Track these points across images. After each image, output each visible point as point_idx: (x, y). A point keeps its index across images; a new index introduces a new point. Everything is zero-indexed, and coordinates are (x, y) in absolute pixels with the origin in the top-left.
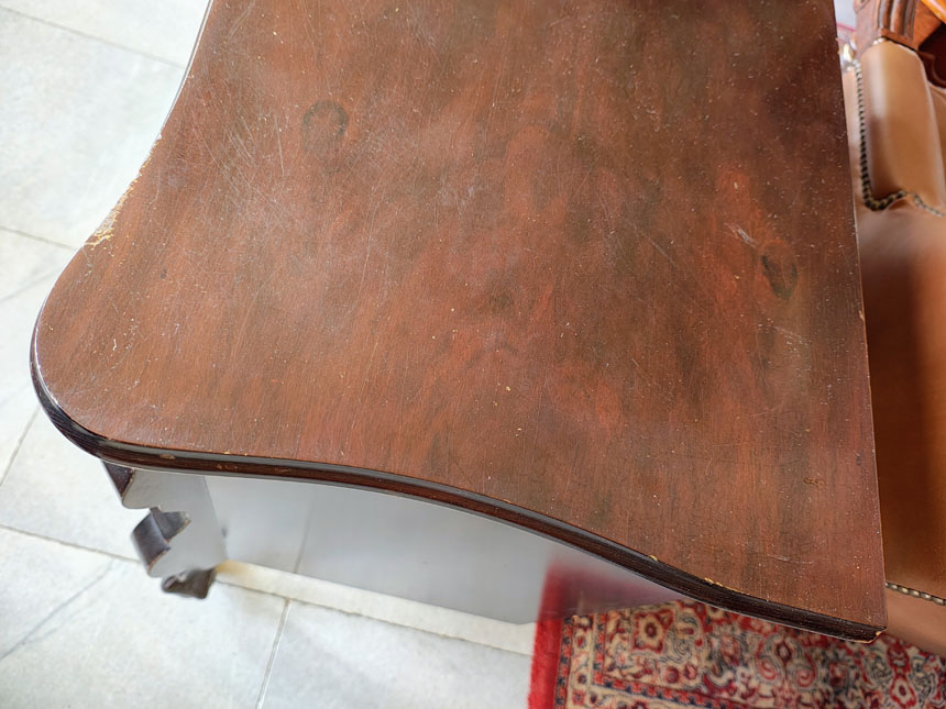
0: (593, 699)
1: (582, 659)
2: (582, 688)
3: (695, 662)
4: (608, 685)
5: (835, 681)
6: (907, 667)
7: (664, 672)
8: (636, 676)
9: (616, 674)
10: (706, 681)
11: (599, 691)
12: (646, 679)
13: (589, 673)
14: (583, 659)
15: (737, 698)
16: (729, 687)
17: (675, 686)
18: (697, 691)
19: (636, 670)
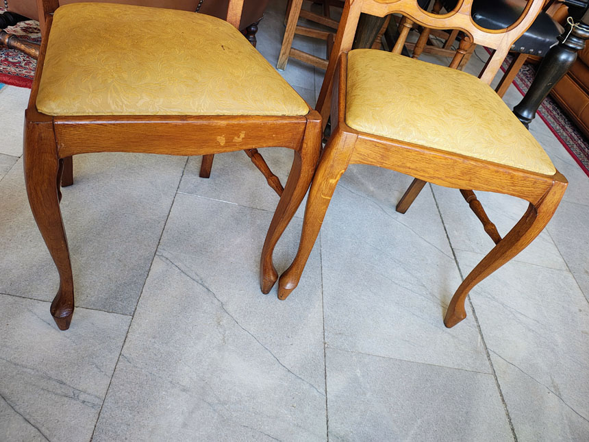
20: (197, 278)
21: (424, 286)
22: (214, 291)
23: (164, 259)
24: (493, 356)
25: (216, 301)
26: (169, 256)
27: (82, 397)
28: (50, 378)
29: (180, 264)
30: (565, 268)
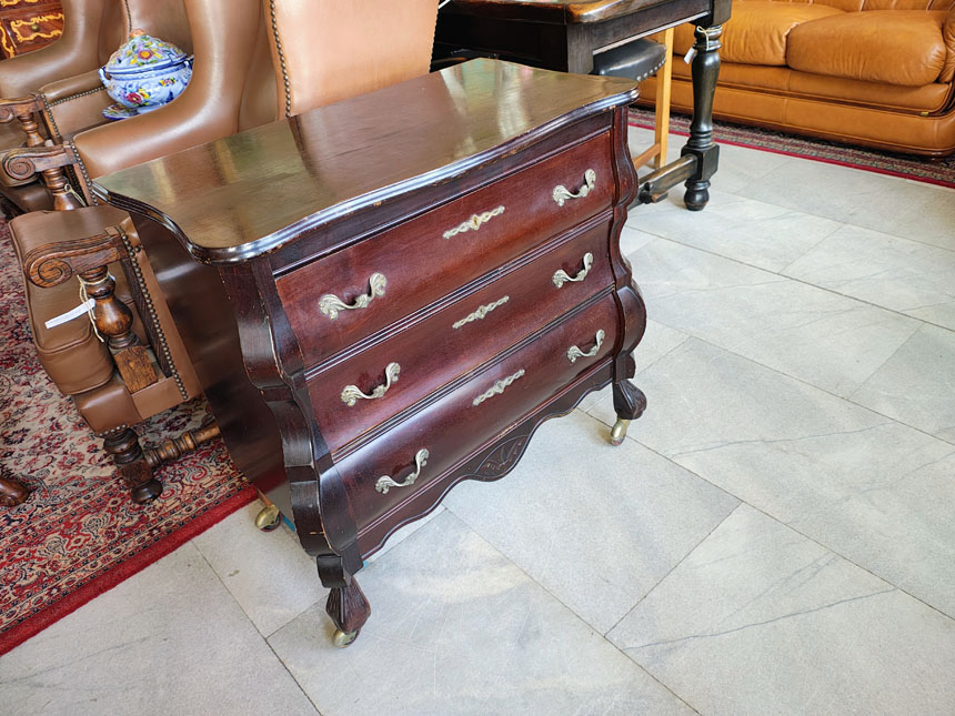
20: (720, 444)
21: (811, 312)
22: (742, 439)
23: (679, 456)
24: (908, 313)
25: (756, 443)
27: (821, 563)
28: (790, 578)
29: (692, 449)
30: (840, 224)
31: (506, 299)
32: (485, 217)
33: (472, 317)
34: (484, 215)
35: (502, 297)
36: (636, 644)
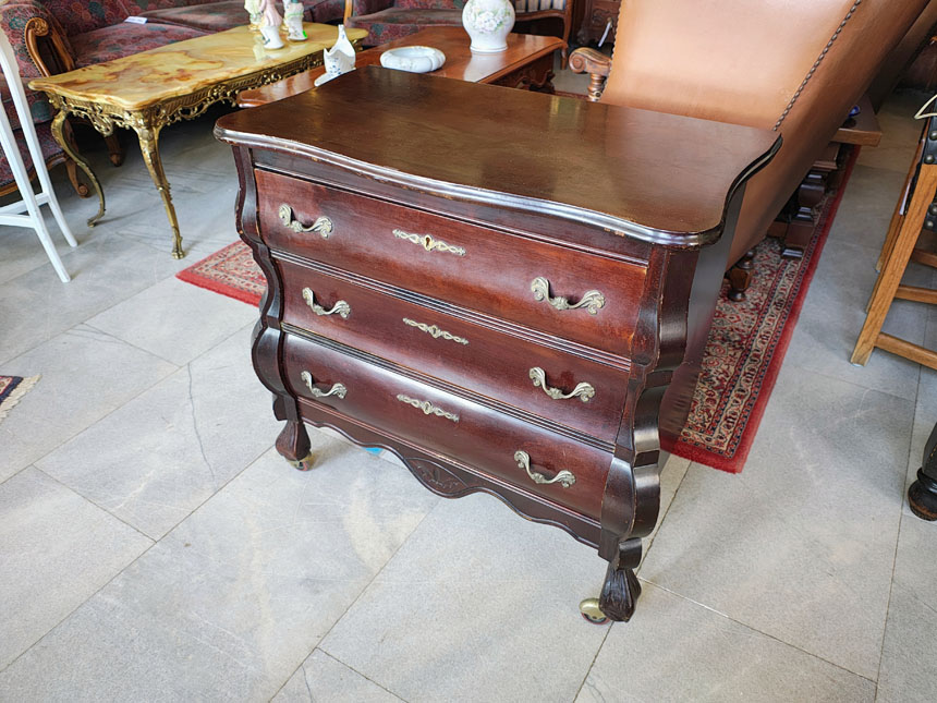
0: (721, 438)
1: (697, 436)
2: (713, 441)
3: (705, 390)
4: (714, 429)
5: (724, 340)
6: (720, 313)
7: (709, 404)
8: (710, 416)
9: (707, 425)
10: (717, 388)
11: (716, 434)
12: (712, 413)
13: (704, 436)
14: (695, 436)
15: (728, 379)
16: (721, 380)
17: (718, 401)
18: (721, 394)
19: (706, 416)
23: (595, 692)
26: (603, 689)
31: (465, 342)
32: (441, 245)
33: (424, 327)
34: (440, 243)
35: (462, 337)
36: (309, 677)
